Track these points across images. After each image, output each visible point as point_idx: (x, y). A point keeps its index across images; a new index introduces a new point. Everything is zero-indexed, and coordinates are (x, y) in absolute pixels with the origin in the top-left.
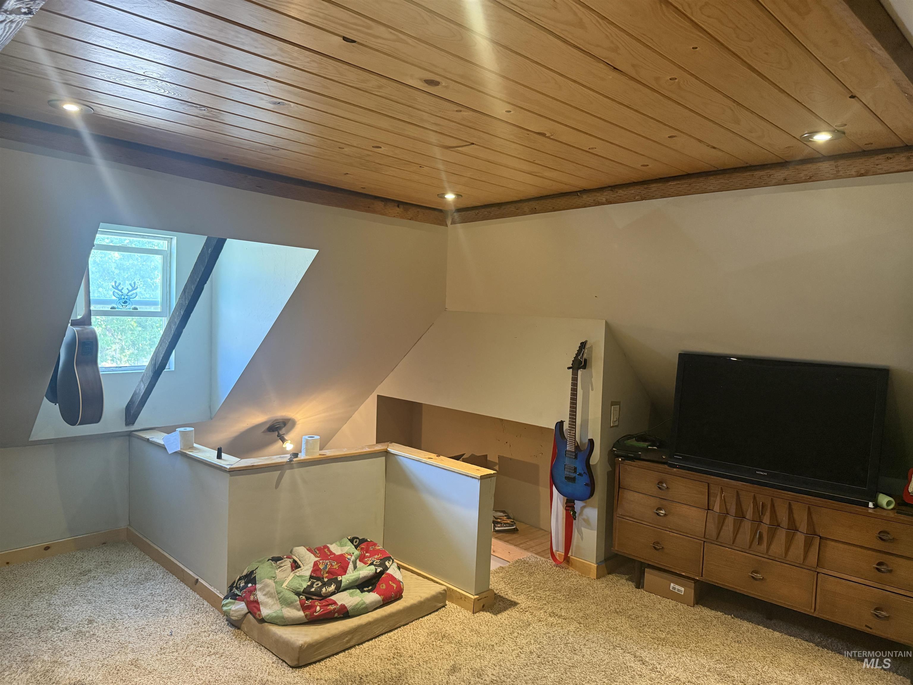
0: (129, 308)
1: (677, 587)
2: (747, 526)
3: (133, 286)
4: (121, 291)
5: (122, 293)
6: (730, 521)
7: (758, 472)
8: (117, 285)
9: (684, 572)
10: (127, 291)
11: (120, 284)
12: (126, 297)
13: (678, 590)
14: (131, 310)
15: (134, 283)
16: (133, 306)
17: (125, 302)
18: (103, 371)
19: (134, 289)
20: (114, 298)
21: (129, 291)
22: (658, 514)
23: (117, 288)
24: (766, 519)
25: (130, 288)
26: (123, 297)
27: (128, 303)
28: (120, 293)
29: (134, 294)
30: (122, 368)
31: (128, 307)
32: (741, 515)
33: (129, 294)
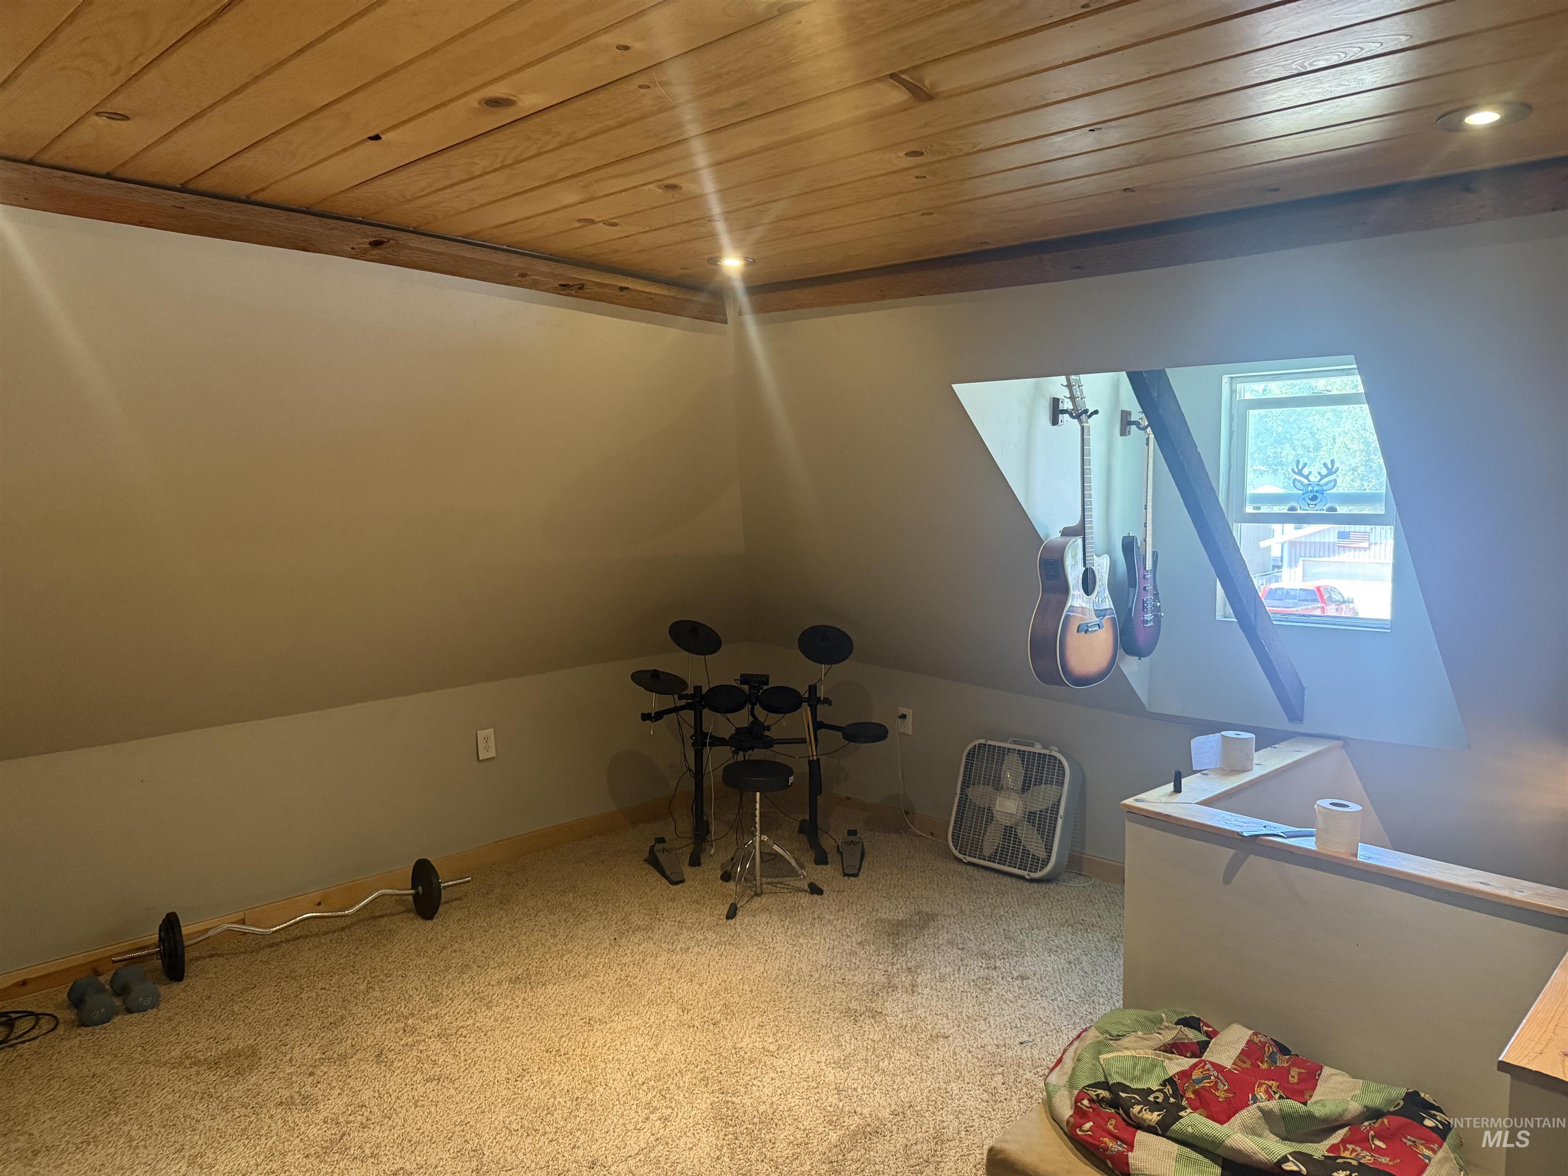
0: (1321, 509)
3: (1330, 467)
4: (1307, 477)
5: (1309, 481)
8: (1300, 468)
10: (1319, 477)
11: (1305, 465)
12: (1316, 488)
14: (1325, 512)
15: (1333, 462)
16: (1329, 505)
17: (1314, 498)
18: (1280, 621)
19: (1330, 472)
20: (1296, 491)
21: (1323, 477)
23: (1300, 473)
25: (1324, 472)
26: (1310, 488)
27: (1319, 500)
28: (1306, 482)
29: (1331, 481)
30: (1312, 618)
31: (1318, 507)
33: (1321, 483)
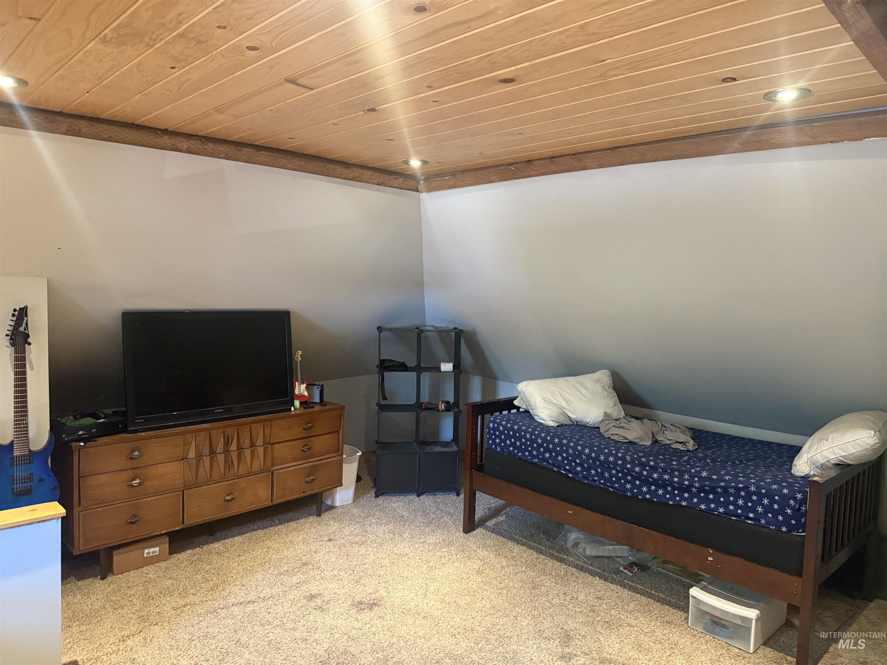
1: (152, 550)
2: (221, 458)
6: (206, 460)
7: (216, 411)
9: (164, 530)
13: (153, 552)
22: (132, 486)
24: (234, 447)
32: (212, 452)
